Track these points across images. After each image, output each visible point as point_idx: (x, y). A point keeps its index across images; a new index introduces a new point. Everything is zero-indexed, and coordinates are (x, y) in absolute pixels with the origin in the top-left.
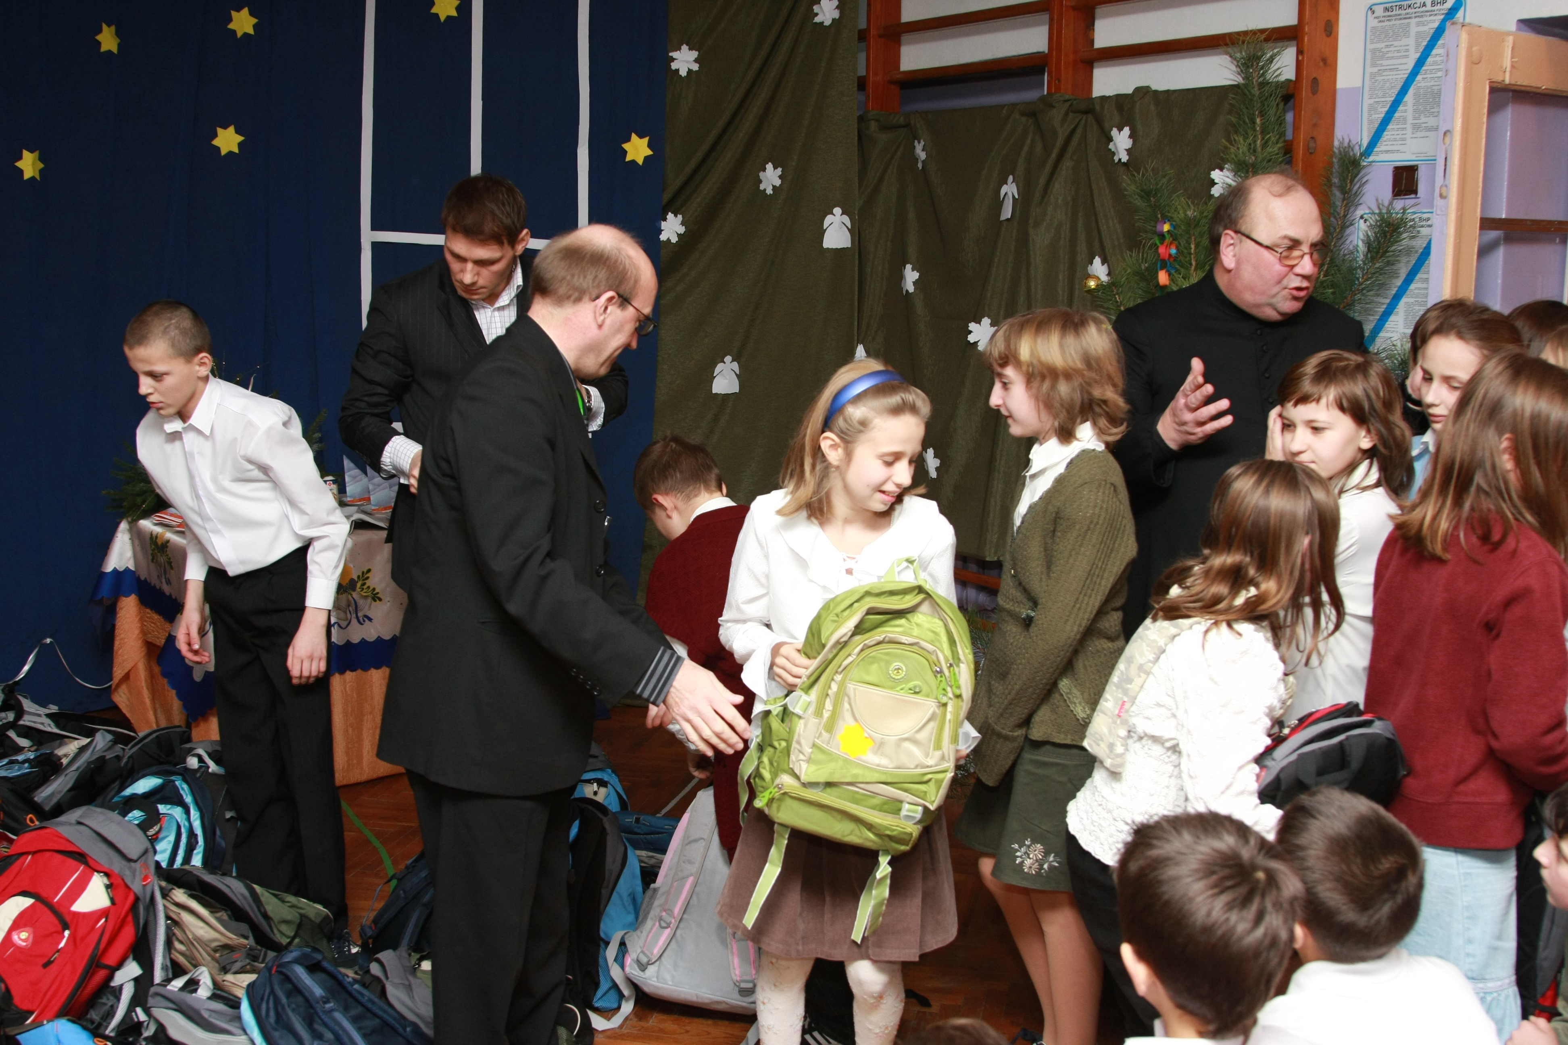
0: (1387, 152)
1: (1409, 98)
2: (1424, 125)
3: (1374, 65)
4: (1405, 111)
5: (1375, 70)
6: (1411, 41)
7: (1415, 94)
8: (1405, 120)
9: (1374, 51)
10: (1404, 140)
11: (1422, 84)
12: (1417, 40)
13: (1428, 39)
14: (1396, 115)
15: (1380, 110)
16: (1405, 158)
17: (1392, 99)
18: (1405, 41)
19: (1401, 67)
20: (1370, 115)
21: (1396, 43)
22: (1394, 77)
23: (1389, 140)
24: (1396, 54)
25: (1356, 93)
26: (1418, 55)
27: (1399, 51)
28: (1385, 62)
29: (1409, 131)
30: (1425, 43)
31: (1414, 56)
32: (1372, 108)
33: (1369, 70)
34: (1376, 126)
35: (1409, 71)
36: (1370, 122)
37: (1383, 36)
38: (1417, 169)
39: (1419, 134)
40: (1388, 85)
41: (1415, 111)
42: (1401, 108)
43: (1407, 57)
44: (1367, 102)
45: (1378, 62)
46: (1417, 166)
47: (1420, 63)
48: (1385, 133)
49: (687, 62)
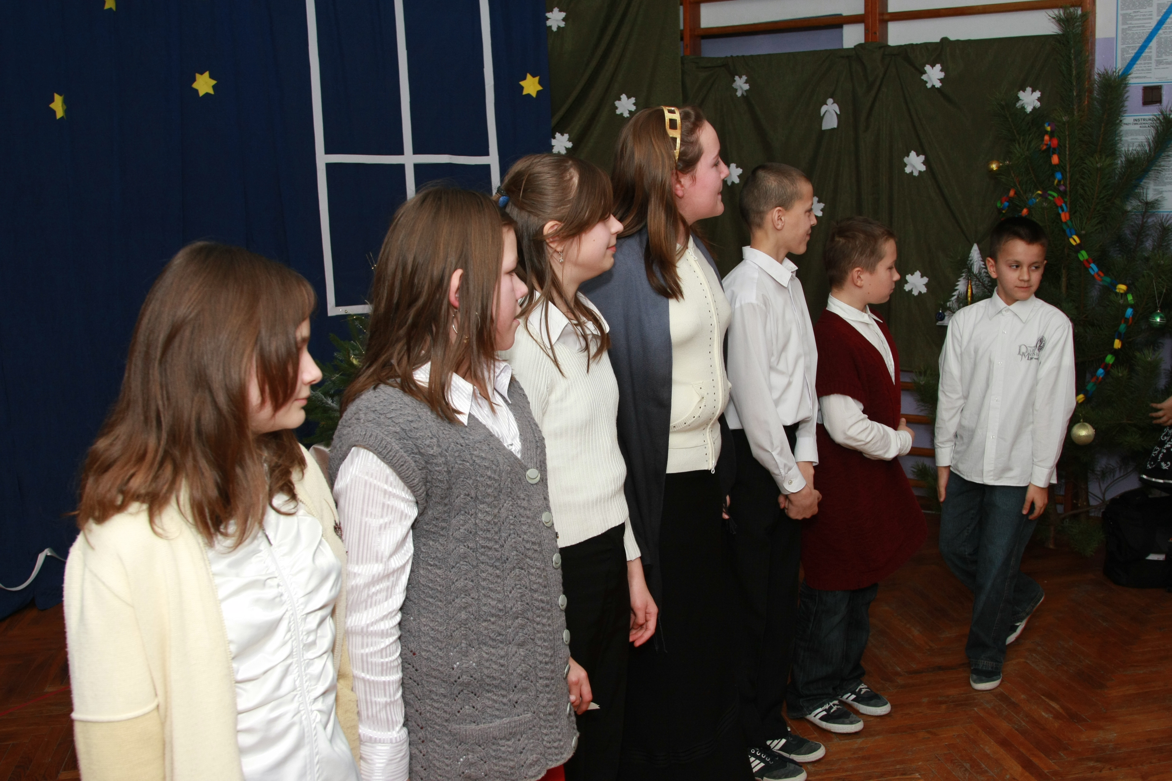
0: (1136, 78)
1: (1153, 44)
2: (1164, 61)
3: (1123, 24)
4: (1151, 52)
5: (1126, 27)
6: (1154, 9)
7: (1157, 42)
8: (1150, 58)
9: (1124, 15)
10: (1150, 70)
11: (1163, 36)
12: (1158, 9)
13: (1167, 8)
14: (1144, 55)
15: (1130, 51)
16: (1152, 80)
17: (1140, 45)
18: (1148, 9)
19: (1146, 25)
20: (1123, 55)
21: (1141, 10)
22: (1141, 31)
23: (1138, 70)
24: (1142, 17)
25: (1110, 42)
26: (1159, 18)
27: (1144, 15)
28: (1133, 22)
29: (1153, 65)
30: (1165, 11)
31: (1156, 19)
32: (1123, 51)
33: (1120, 27)
34: (1128, 61)
35: (1152, 28)
36: (1123, 59)
37: (1131, 6)
38: (1161, 88)
39: (1161, 66)
40: (1136, 36)
41: (1157, 52)
42: (1147, 50)
43: (1151, 19)
44: (1120, 46)
45: (1128, 22)
46: (1161, 86)
47: (1161, 23)
48: (1135, 66)
49: (557, 21)
